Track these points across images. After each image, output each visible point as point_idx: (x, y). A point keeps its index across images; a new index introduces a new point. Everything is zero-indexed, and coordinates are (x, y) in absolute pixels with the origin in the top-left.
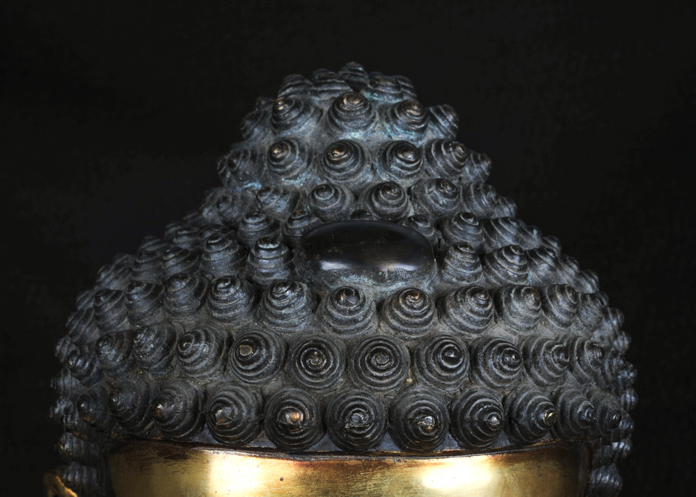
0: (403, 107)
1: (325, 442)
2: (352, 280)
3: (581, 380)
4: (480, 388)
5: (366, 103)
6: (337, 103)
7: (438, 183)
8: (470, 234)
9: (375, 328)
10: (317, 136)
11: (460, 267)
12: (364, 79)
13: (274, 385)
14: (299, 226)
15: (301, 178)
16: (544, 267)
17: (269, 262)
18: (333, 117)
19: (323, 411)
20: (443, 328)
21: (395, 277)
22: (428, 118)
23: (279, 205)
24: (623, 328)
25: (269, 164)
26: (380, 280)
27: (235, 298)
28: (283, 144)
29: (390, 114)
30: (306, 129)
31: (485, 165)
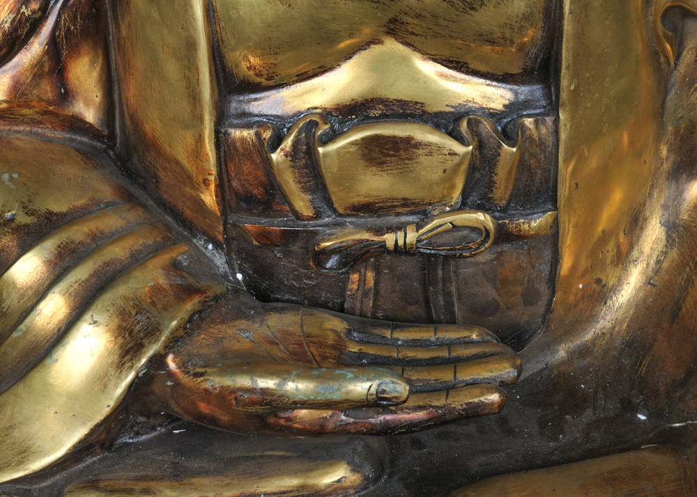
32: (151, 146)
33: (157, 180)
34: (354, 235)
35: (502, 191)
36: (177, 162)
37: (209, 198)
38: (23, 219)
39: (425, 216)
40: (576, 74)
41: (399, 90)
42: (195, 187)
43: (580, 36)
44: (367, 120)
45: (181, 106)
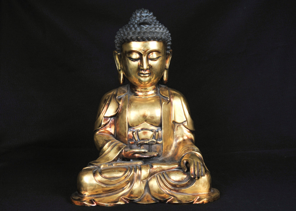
0: (147, 12)
1: (141, 40)
2: (143, 27)
3: (164, 36)
4: (154, 35)
5: (144, 12)
6: (141, 12)
7: (151, 19)
8: (154, 23)
9: (145, 30)
10: (139, 15)
11: (153, 26)
12: (144, 10)
13: (137, 36)
14: (138, 23)
15: (138, 19)
16: (161, 26)
17: (136, 26)
18: (141, 13)
19: (141, 37)
20: (151, 30)
21: (147, 26)
22: (150, 13)
23: (136, 22)
24: (169, 32)
25: (135, 18)
26: (146, 27)
27: (133, 29)
28: (136, 16)
29: (146, 13)
30: (138, 15)
31: (156, 18)
32: (120, 134)
33: (120, 138)
34: (142, 142)
35: (156, 138)
36: (123, 136)
37: (127, 139)
38: (107, 140)
39: (149, 140)
40: (164, 126)
41: (146, 127)
42: (125, 138)
43: (164, 122)
44: (143, 130)
45: (124, 129)
